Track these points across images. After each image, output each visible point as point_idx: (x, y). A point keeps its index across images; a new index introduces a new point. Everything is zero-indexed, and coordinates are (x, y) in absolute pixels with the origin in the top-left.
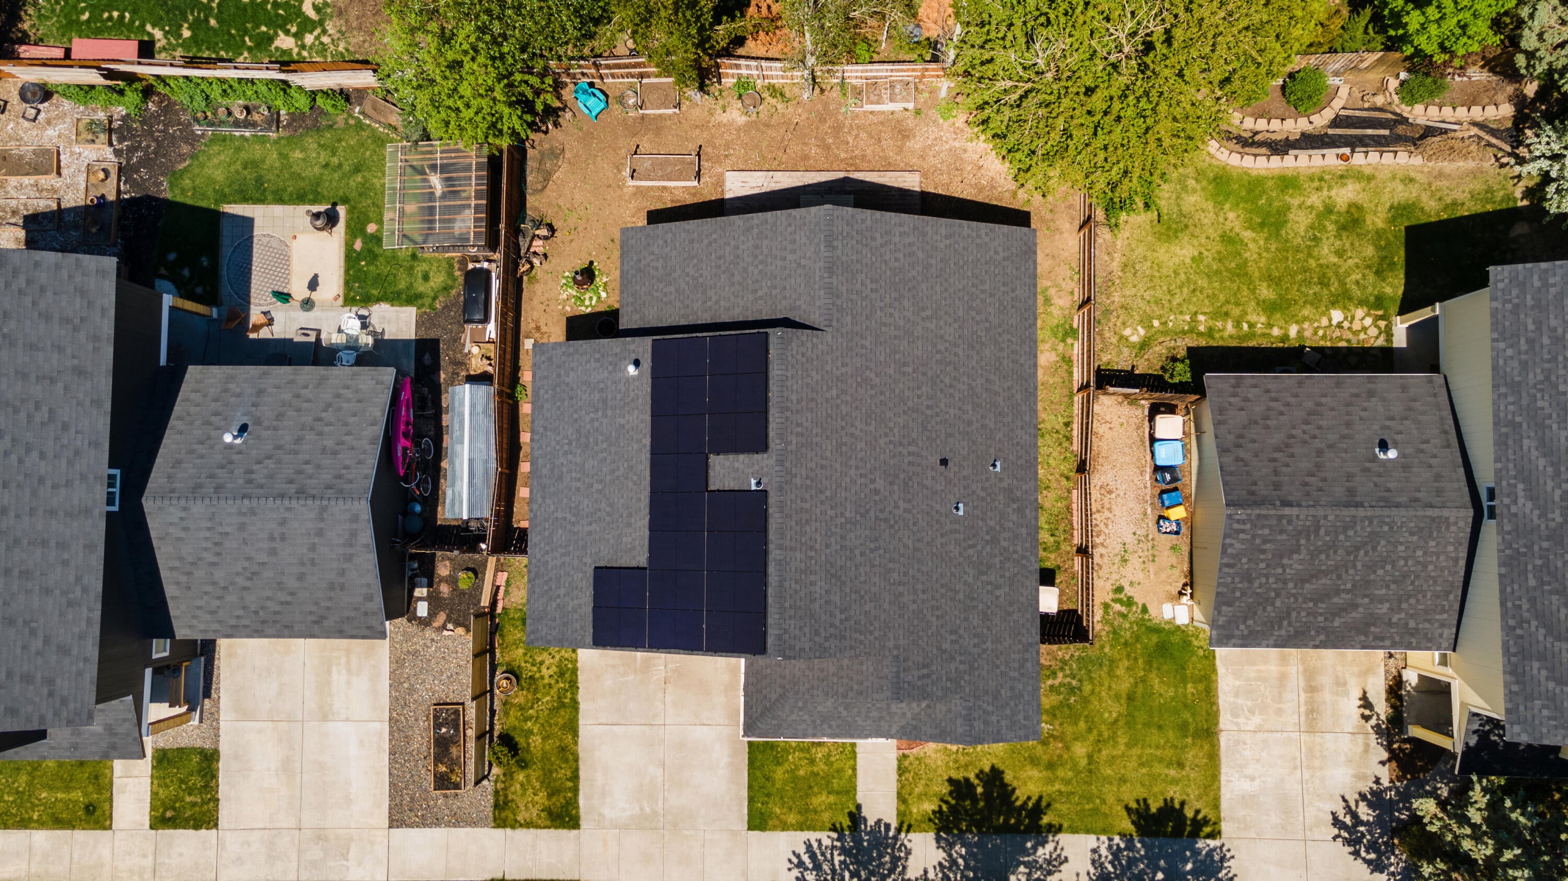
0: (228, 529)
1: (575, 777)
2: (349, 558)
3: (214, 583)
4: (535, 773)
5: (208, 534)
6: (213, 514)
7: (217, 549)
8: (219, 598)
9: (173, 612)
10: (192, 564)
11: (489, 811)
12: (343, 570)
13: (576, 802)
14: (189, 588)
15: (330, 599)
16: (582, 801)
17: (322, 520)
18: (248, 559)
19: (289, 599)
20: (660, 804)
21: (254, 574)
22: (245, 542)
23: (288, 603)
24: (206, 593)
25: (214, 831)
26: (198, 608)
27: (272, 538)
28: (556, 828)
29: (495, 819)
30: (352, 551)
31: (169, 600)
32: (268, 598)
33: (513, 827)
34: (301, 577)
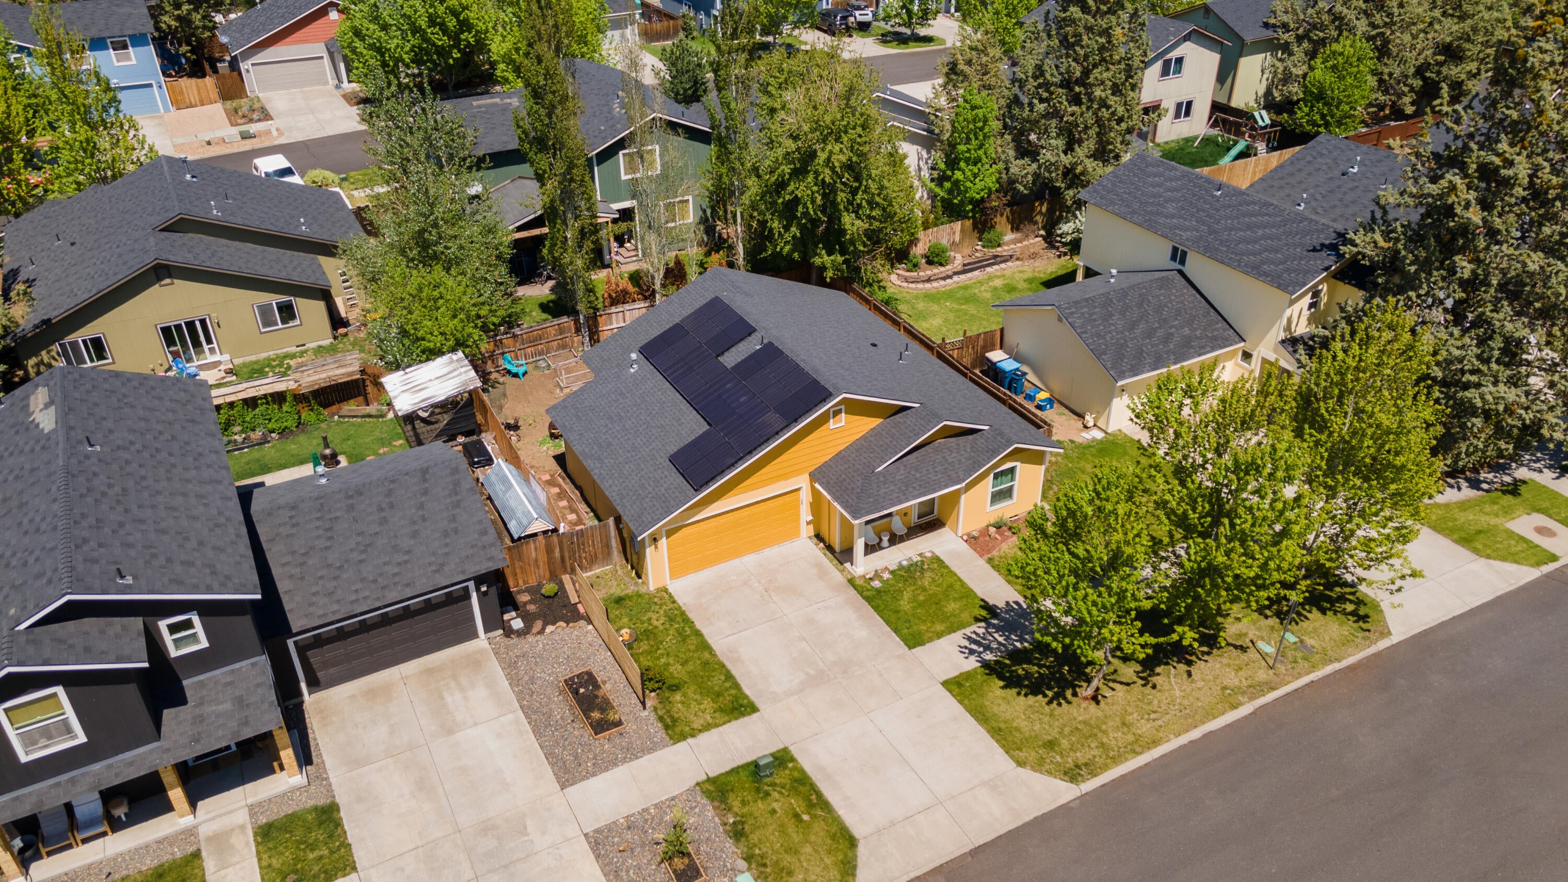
0: (338, 514)
1: (729, 676)
2: (457, 505)
3: (329, 566)
4: (691, 690)
5: (318, 523)
6: (322, 505)
7: (329, 534)
8: (335, 578)
9: (287, 607)
10: (304, 554)
11: (662, 734)
12: (454, 516)
13: (742, 693)
14: (303, 578)
15: (447, 545)
16: (747, 691)
17: (425, 481)
18: (360, 534)
19: (406, 558)
20: (821, 664)
21: (368, 545)
22: (355, 520)
23: (406, 562)
24: (322, 577)
25: (354, 876)
26: (315, 594)
27: (381, 509)
28: (736, 719)
29: (671, 738)
30: (459, 497)
31: (282, 596)
32: (385, 564)
33: (693, 736)
34: (415, 535)
